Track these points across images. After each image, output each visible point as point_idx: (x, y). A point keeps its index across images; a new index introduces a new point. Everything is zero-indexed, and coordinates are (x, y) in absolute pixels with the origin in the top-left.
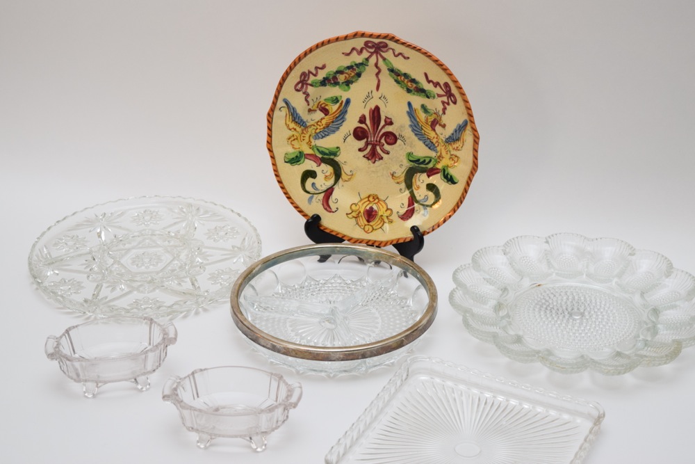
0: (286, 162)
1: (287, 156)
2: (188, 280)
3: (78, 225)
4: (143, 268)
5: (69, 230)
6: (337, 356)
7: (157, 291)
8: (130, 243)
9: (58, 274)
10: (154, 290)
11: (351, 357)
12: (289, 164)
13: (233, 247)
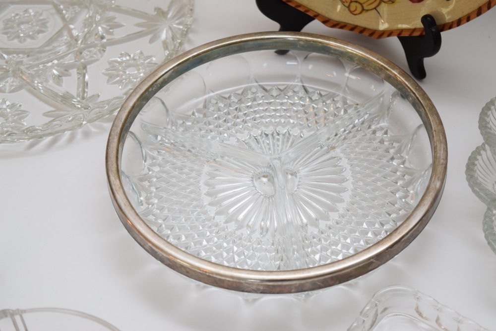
2: (74, 72)
4: (16, 41)
6: (254, 287)
7: (23, 92)
10: (20, 88)
11: (278, 289)
13: (156, 9)
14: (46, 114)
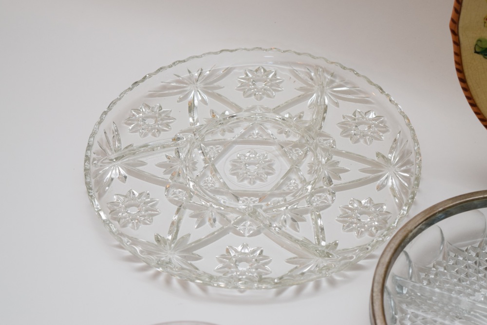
0: (476, 52)
1: (479, 43)
2: (309, 217)
3: (164, 88)
4: (246, 182)
5: (151, 96)
7: (262, 236)
8: (231, 131)
9: (126, 177)
12: (480, 57)
13: (378, 154)
14: (290, 261)
